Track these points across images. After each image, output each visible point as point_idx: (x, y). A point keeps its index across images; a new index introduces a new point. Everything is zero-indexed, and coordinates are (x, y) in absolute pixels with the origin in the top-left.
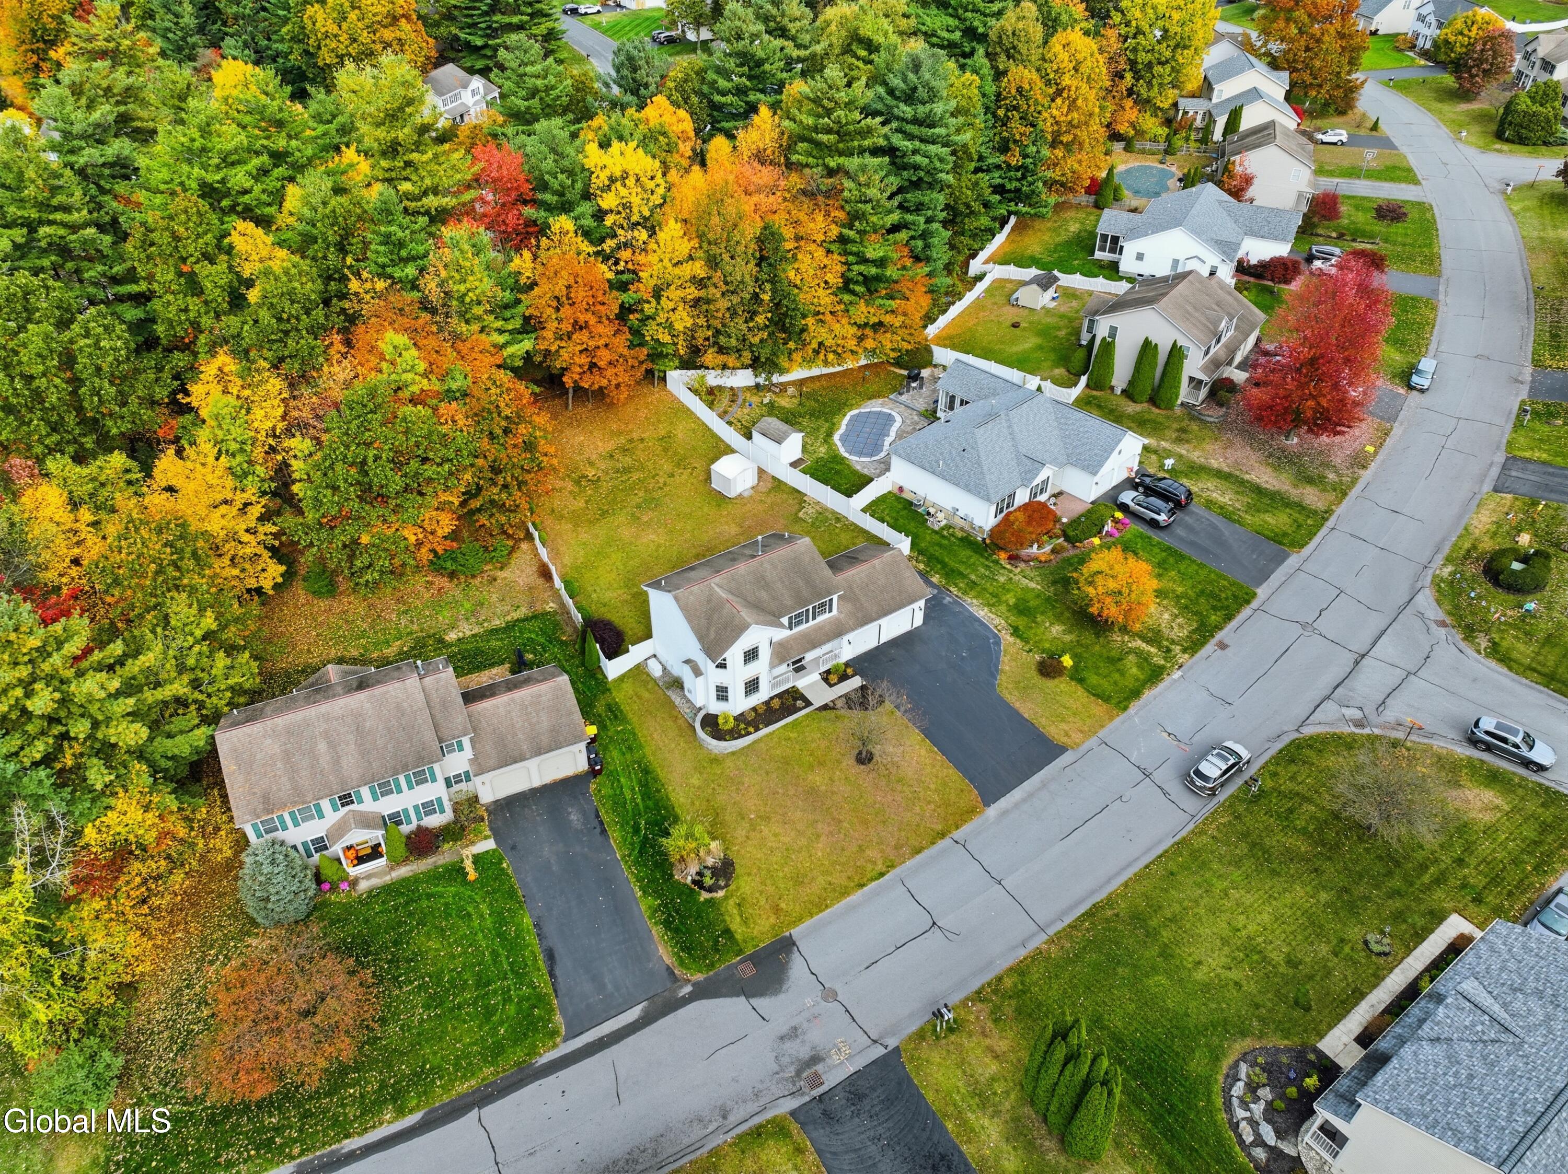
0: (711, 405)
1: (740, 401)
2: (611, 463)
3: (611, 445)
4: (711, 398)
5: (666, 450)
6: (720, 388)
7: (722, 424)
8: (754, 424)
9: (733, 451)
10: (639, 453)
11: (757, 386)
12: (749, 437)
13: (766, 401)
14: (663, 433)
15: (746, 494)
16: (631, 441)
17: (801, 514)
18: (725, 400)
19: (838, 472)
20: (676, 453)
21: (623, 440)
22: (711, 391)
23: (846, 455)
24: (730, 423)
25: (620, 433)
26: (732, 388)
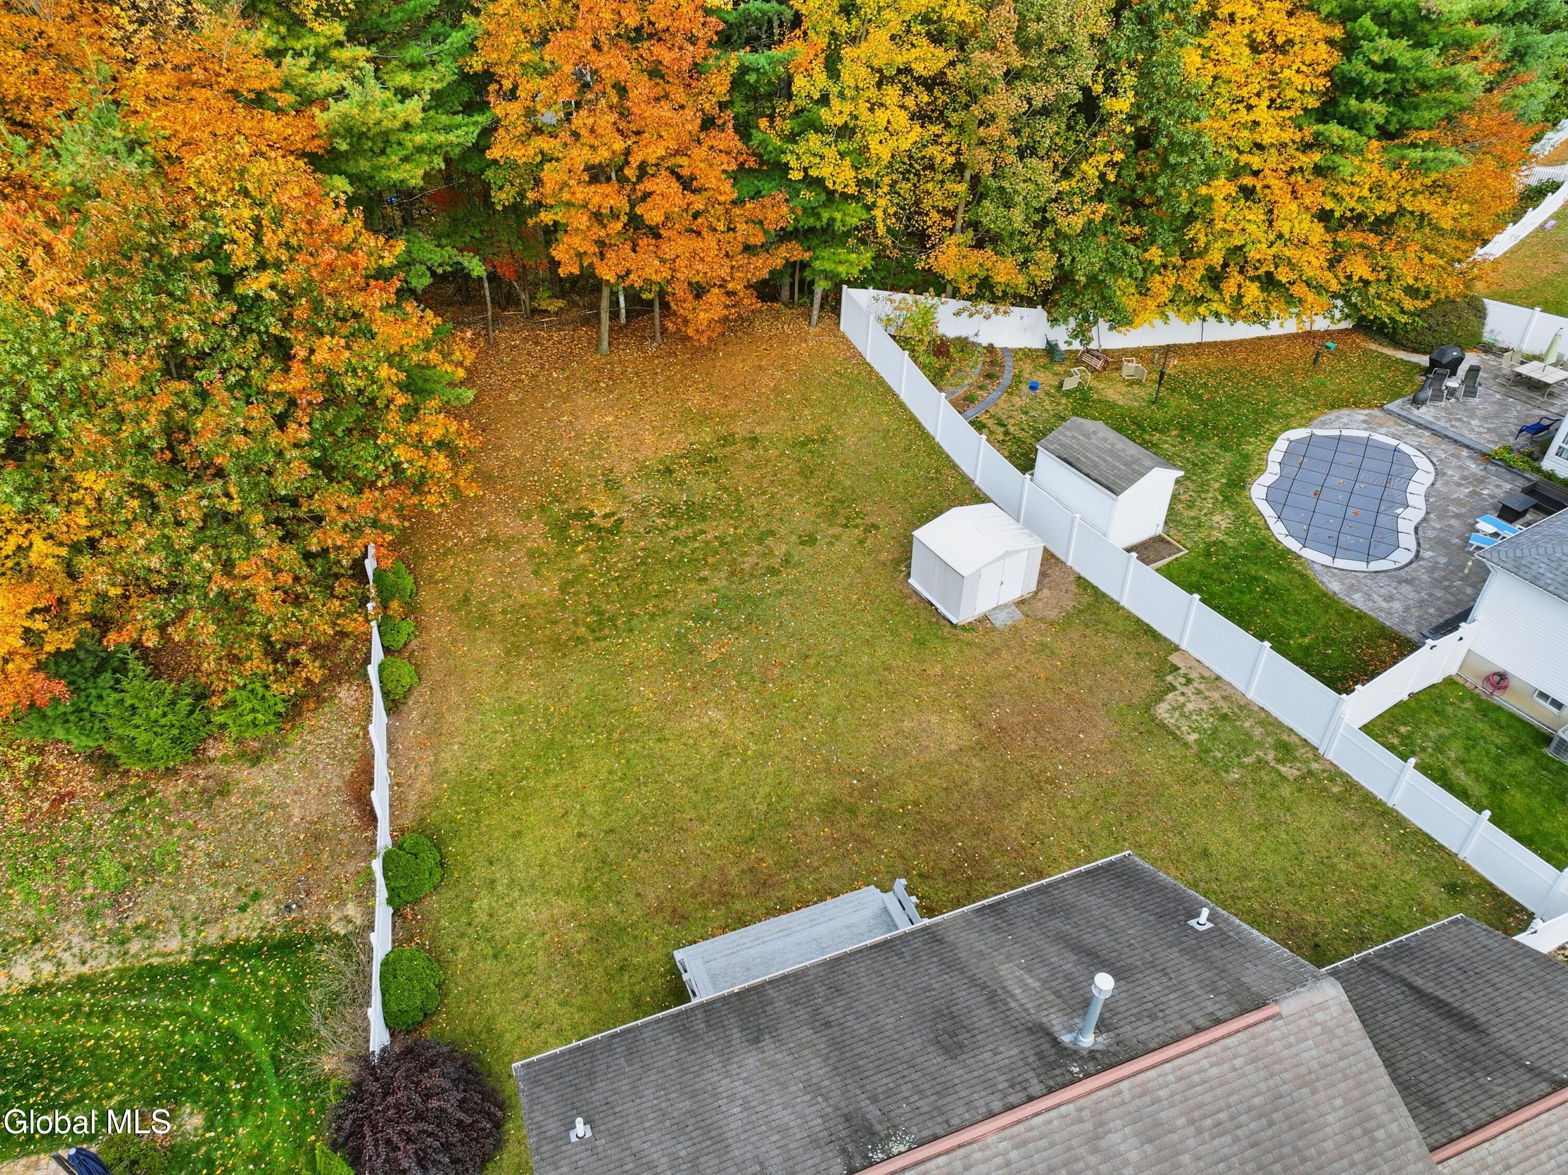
0: (937, 378)
1: (1006, 379)
2: (661, 488)
3: (672, 446)
4: (938, 363)
5: (807, 472)
6: (964, 344)
7: (961, 423)
8: (1040, 435)
9: (979, 498)
10: (737, 471)
11: (1051, 350)
12: (1026, 464)
13: (1070, 384)
14: (810, 429)
15: (1000, 620)
16: (726, 440)
17: (1162, 710)
18: (973, 373)
19: (1271, 593)
20: (830, 484)
21: (707, 435)
22: (941, 348)
23: (1292, 544)
24: (979, 426)
25: (706, 417)
26: (991, 349)
